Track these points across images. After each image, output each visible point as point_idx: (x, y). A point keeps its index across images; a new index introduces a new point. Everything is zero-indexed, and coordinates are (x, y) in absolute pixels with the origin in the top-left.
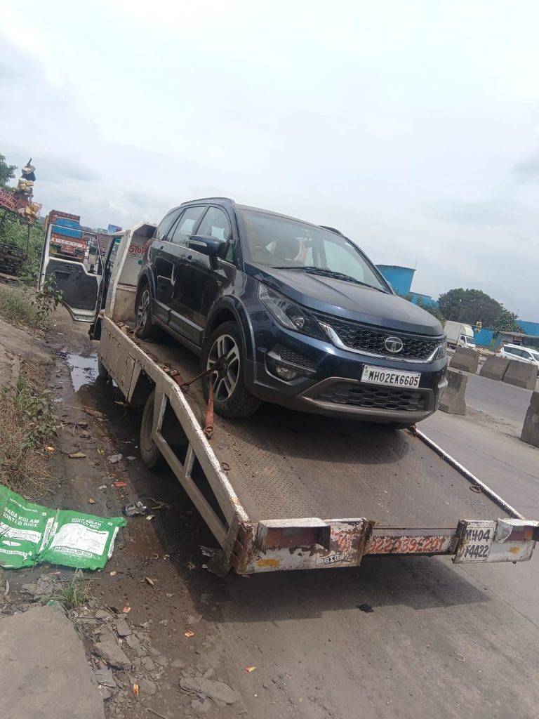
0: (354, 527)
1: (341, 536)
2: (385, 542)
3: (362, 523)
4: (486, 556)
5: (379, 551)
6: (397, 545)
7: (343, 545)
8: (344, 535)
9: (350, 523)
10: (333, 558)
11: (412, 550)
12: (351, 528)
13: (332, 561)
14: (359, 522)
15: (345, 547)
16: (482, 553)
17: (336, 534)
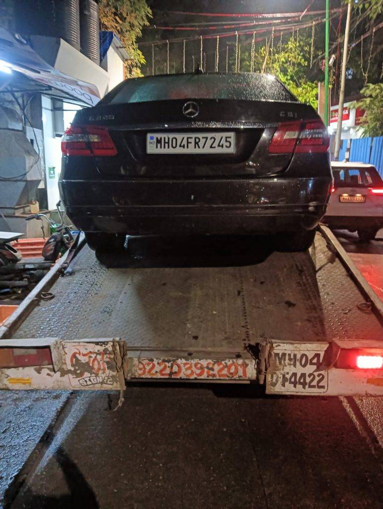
0: (103, 348)
1: (91, 357)
2: (157, 365)
3: (112, 343)
4: (323, 387)
5: (153, 374)
6: (175, 369)
7: (96, 367)
8: (93, 356)
9: (97, 343)
10: (90, 380)
11: (200, 375)
12: (100, 348)
13: (89, 383)
14: (108, 342)
15: (99, 369)
16: (315, 383)
17: (84, 355)
